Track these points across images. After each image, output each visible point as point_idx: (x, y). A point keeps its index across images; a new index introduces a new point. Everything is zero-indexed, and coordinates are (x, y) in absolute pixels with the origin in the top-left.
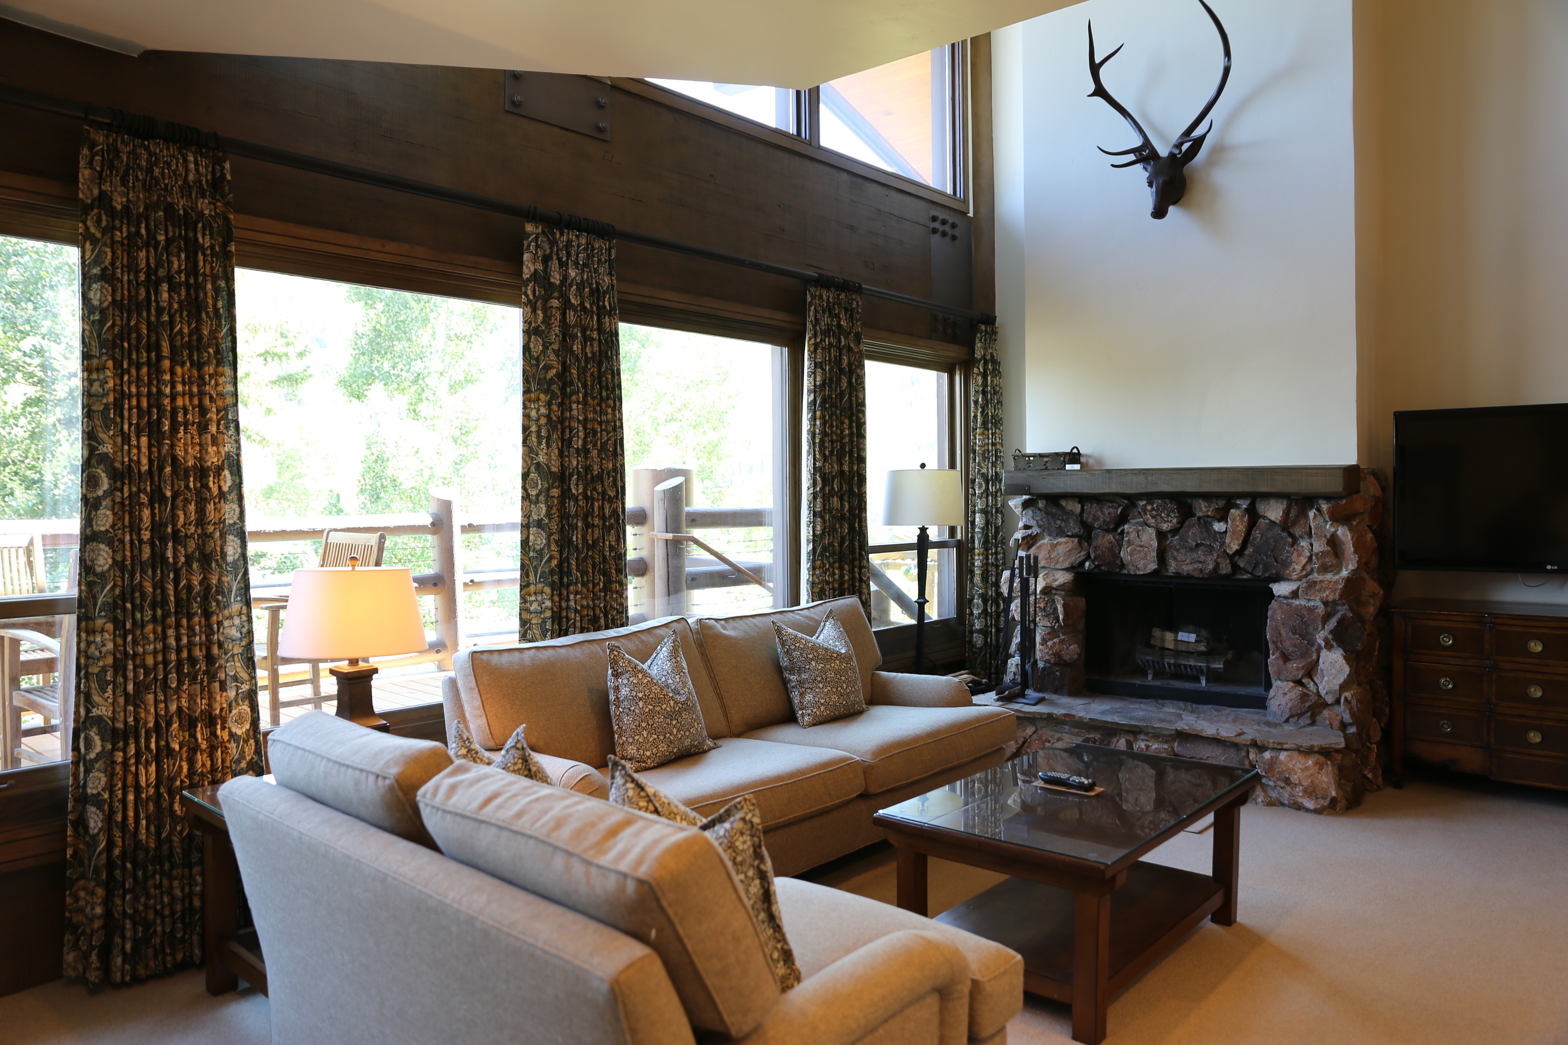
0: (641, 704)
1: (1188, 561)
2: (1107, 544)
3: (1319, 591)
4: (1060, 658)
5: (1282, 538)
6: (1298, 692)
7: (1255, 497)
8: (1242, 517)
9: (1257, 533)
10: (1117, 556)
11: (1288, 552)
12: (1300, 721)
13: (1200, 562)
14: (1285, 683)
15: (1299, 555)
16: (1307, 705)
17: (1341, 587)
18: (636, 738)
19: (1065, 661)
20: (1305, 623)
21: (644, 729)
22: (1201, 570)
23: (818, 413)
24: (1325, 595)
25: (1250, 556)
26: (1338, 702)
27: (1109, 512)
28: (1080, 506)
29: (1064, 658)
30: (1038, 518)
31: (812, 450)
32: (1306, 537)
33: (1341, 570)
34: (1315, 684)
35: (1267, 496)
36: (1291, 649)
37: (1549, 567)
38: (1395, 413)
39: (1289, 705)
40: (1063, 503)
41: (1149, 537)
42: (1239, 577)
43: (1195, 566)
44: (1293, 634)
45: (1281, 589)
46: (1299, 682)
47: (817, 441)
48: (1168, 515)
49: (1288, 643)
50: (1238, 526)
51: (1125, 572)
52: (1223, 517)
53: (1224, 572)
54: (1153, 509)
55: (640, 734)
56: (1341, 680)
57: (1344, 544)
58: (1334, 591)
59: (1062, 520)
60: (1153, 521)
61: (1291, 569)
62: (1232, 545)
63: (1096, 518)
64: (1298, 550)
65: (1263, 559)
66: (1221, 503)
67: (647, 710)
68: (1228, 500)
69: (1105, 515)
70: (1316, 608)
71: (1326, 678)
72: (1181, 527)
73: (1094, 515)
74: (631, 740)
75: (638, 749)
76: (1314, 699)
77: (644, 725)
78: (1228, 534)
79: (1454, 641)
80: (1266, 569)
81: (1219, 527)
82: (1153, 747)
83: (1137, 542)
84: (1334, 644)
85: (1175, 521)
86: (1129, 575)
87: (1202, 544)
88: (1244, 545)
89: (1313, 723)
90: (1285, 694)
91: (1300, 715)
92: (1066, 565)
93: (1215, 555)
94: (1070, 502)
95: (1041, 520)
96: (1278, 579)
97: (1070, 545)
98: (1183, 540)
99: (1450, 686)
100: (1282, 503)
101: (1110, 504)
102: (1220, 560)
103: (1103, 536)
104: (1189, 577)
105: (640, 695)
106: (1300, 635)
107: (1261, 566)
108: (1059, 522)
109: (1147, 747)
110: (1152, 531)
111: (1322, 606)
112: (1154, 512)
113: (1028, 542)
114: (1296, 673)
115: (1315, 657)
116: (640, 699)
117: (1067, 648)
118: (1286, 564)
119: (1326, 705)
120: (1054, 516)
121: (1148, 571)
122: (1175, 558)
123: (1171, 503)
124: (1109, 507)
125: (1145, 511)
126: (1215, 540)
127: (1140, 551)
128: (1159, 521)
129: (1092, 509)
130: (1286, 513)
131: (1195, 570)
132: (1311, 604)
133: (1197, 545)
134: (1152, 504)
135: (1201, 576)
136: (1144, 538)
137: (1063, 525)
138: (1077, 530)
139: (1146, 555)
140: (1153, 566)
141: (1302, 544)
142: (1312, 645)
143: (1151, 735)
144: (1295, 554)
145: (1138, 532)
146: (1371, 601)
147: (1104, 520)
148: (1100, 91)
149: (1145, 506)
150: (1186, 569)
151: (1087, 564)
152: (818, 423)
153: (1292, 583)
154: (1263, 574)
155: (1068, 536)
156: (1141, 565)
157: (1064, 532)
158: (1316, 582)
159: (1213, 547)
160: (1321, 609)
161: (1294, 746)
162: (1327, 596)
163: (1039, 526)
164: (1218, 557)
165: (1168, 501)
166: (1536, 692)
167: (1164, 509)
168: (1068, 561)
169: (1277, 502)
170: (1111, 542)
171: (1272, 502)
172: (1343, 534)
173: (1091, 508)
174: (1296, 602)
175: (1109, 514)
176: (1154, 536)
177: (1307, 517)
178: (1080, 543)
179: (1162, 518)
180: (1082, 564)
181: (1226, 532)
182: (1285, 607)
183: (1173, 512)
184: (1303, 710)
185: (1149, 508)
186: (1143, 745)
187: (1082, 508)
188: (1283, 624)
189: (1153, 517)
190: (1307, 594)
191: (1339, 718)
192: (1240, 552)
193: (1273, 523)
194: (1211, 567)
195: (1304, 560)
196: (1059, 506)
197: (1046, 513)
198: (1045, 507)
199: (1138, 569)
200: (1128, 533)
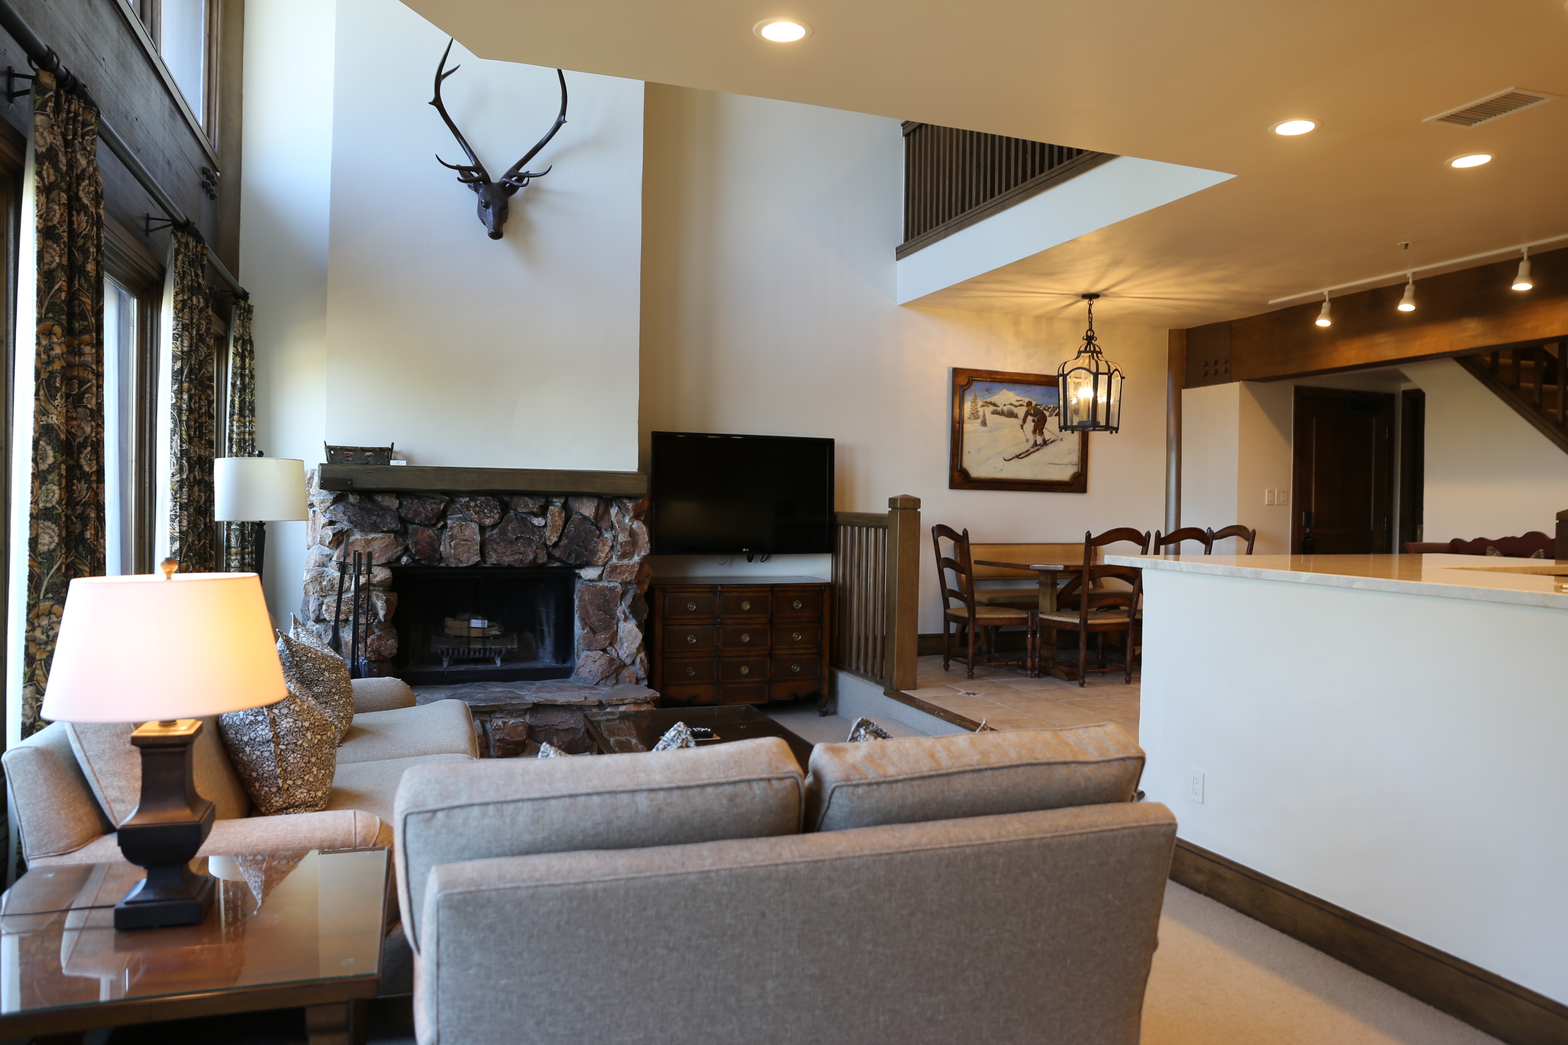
0: (309, 735)
1: (508, 553)
2: (427, 539)
3: (620, 574)
4: (380, 654)
5: (591, 530)
6: (607, 658)
7: (567, 496)
8: (560, 513)
9: (571, 527)
10: (437, 550)
11: (596, 542)
12: (607, 682)
13: (520, 553)
14: (595, 652)
15: (604, 545)
16: (613, 668)
17: (637, 569)
18: (306, 778)
19: (384, 656)
20: (608, 601)
21: (314, 764)
22: (521, 560)
23: (186, 385)
24: (624, 577)
25: (565, 546)
26: (633, 663)
27: (431, 507)
28: (398, 502)
29: (384, 654)
30: (349, 514)
31: (178, 429)
32: (609, 529)
33: (633, 556)
34: (616, 650)
35: (579, 495)
36: (596, 624)
37: (744, 550)
38: (653, 433)
39: (600, 670)
40: (379, 499)
41: (472, 531)
42: (550, 565)
43: (517, 557)
44: (599, 611)
45: (589, 574)
46: (604, 650)
47: (184, 418)
48: (491, 511)
49: (594, 619)
50: (557, 521)
51: (443, 565)
52: (543, 512)
53: (541, 562)
54: (476, 505)
55: (311, 772)
56: (637, 645)
57: (638, 535)
58: (631, 573)
59: (378, 516)
60: (476, 516)
61: (598, 556)
62: (552, 538)
63: (417, 513)
64: (603, 541)
65: (575, 549)
66: (542, 501)
67: (316, 741)
68: (547, 498)
69: (427, 511)
70: (616, 587)
71: (626, 644)
72: (501, 522)
73: (415, 511)
74: (299, 782)
75: (309, 791)
76: (618, 662)
77: (313, 760)
78: (549, 528)
79: (697, 607)
80: (577, 558)
81: (538, 521)
82: (510, 723)
83: (460, 536)
84: (631, 616)
85: (497, 516)
86: (448, 568)
87: (521, 537)
88: (560, 538)
89: (617, 683)
90: (595, 661)
91: (607, 677)
92: (383, 560)
93: (534, 546)
94: (387, 498)
95: (354, 515)
96: (588, 564)
97: (387, 541)
98: (503, 533)
99: (694, 641)
100: (594, 502)
101: (432, 501)
102: (538, 551)
103: (423, 531)
104: (510, 567)
105: (307, 724)
106: (603, 611)
107: (574, 555)
108: (374, 518)
109: (504, 723)
110: (475, 526)
111: (620, 586)
112: (477, 509)
113: (338, 539)
114: (604, 642)
115: (615, 629)
116: (308, 729)
117: (385, 643)
118: (594, 553)
119: (625, 665)
120: (369, 512)
121: (471, 563)
122: (495, 551)
123: (494, 500)
124: (432, 504)
125: (468, 508)
126: (534, 533)
127: (463, 545)
128: (482, 516)
129: (411, 506)
130: (597, 510)
131: (515, 560)
132: (612, 584)
133: (517, 538)
134: (475, 501)
135: (521, 566)
136: (467, 532)
137: (379, 520)
138: (394, 526)
139: (469, 548)
140: (477, 558)
141: (606, 536)
142: (613, 619)
143: (505, 712)
144: (601, 545)
145: (461, 526)
146: (646, 580)
147: (426, 516)
148: (437, 102)
149: (468, 502)
150: (507, 560)
151: (404, 559)
152: (185, 396)
153: (596, 569)
154: (575, 561)
155: (383, 532)
156: (464, 558)
157: (379, 528)
158: (617, 566)
159: (532, 540)
160: (619, 589)
161: (633, 700)
162: (627, 577)
163: (351, 522)
164: (537, 549)
165: (490, 498)
166: (746, 638)
167: (487, 505)
168: (385, 557)
169: (589, 501)
170: (431, 537)
171: (585, 500)
172: (638, 527)
173: (412, 503)
174: (601, 584)
175: (432, 509)
176: (477, 530)
177: (609, 513)
178: (395, 537)
179: (485, 514)
180: (399, 559)
181: (545, 526)
182: (592, 589)
183: (496, 508)
184: (611, 672)
185: (472, 504)
186: (500, 723)
187: (401, 504)
188: (590, 603)
189: (476, 513)
190: (610, 577)
191: (635, 675)
192: (555, 545)
193: (585, 518)
194: (531, 557)
195: (607, 549)
196: (373, 501)
197: (360, 508)
198: (360, 502)
199: (461, 562)
200: (451, 528)
